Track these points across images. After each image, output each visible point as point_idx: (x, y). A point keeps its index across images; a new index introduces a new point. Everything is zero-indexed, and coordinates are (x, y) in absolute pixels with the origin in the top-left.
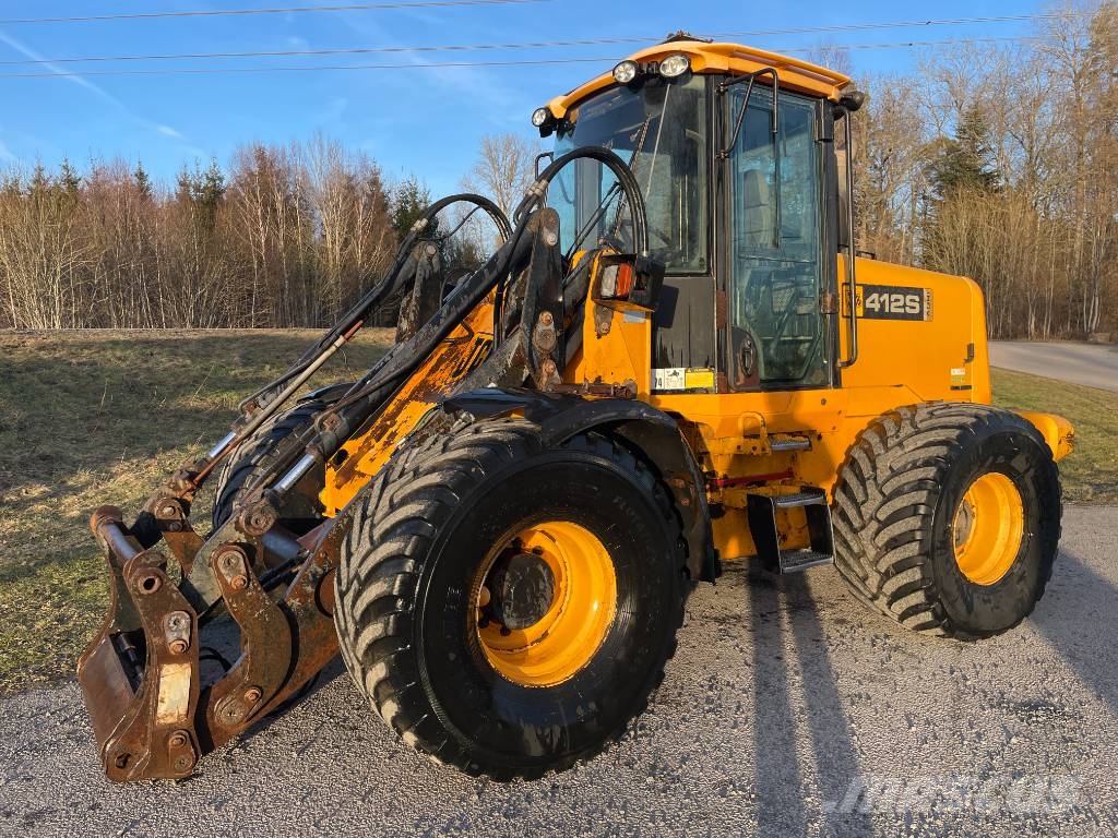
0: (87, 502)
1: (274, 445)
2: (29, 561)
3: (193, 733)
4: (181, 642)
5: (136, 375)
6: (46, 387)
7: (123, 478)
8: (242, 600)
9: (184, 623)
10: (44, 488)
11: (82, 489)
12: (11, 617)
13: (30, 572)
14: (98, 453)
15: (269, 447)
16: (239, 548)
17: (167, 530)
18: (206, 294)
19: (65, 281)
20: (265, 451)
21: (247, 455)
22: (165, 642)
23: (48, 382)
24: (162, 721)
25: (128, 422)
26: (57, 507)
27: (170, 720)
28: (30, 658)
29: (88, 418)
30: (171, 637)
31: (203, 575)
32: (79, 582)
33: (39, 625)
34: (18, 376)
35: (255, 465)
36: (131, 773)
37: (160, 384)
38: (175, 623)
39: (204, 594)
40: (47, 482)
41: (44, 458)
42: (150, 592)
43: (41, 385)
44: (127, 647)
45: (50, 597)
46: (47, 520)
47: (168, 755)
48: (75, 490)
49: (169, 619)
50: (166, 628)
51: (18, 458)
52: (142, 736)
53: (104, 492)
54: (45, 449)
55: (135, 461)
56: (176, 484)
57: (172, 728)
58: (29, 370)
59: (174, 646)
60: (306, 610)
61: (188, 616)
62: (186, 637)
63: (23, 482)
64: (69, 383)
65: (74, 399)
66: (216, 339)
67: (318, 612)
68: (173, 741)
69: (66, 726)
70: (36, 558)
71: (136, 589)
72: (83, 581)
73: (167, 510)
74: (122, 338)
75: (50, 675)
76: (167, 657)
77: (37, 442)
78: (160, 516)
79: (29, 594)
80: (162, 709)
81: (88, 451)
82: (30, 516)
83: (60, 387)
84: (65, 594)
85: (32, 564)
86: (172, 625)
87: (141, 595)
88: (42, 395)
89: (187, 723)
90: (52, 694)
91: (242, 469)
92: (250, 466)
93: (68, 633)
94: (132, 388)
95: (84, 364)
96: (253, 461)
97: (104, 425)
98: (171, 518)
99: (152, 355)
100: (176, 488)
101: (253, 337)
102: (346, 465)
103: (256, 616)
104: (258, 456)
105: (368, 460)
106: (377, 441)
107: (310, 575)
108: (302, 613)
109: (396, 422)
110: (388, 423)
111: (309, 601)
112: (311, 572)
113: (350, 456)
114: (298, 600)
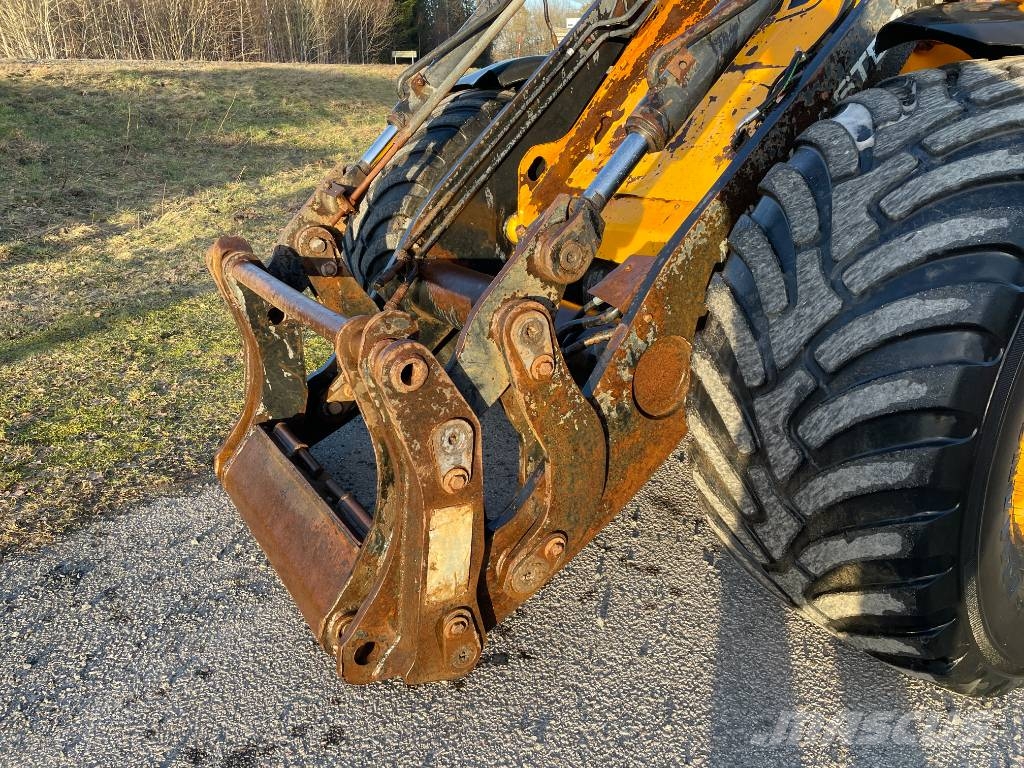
0: (136, 242)
1: (437, 151)
2: (93, 311)
3: (476, 610)
4: (461, 472)
5: (152, 107)
6: (62, 117)
7: (166, 217)
8: (544, 397)
9: (464, 438)
10: (84, 227)
11: (126, 230)
12: (92, 384)
13: (99, 326)
14: (134, 189)
15: (428, 153)
16: (541, 307)
17: (317, 273)
18: (194, 33)
19: (54, 18)
20: (422, 161)
21: (395, 167)
22: (436, 471)
23: (63, 113)
24: (433, 599)
25: (155, 157)
26: (103, 248)
27: (444, 596)
28: (136, 446)
29: (113, 151)
30: (445, 464)
31: (479, 354)
32: (163, 337)
33: (133, 396)
34: (30, 106)
35: (413, 181)
36: (377, 671)
37: (180, 116)
38: (450, 442)
39: (482, 386)
40: (86, 218)
41: (78, 194)
42: (411, 388)
43: (55, 116)
44: (298, 447)
45: (132, 358)
46: (97, 263)
47: (441, 646)
48: (119, 231)
49: (440, 435)
50: (438, 450)
51: (48, 194)
52: (391, 614)
53: (150, 232)
54: (75, 184)
55: (174, 198)
56: (322, 204)
57: (447, 609)
58: (39, 99)
59: (451, 482)
60: (620, 408)
61: (469, 428)
62: (466, 463)
63: (58, 221)
64: (83, 112)
65: (93, 131)
66: (224, 73)
67: (636, 412)
68: (451, 628)
69: (227, 561)
70: (100, 307)
71: (389, 384)
72: (165, 336)
73: (316, 244)
74: (129, 69)
75: (174, 474)
76: (436, 497)
77: (65, 177)
78: (307, 253)
79: (106, 352)
80: (433, 580)
81: (121, 187)
82: (77, 258)
83: (76, 118)
84: (150, 352)
85: (97, 315)
86: (446, 444)
87: (395, 395)
88: (59, 126)
89: (468, 596)
90: (186, 503)
91: (392, 187)
92: (405, 182)
93: (173, 406)
94: (151, 120)
95: (96, 94)
96: (409, 176)
97: (131, 159)
98: (322, 255)
99: (163, 85)
100: (322, 210)
101: (261, 70)
102: (544, 181)
103: (562, 422)
104: (415, 169)
105: (589, 171)
106: (597, 142)
107: (628, 351)
108: (614, 414)
109: (623, 112)
110: (609, 114)
111: (625, 393)
112: (630, 347)
113: (549, 167)
114: (610, 392)
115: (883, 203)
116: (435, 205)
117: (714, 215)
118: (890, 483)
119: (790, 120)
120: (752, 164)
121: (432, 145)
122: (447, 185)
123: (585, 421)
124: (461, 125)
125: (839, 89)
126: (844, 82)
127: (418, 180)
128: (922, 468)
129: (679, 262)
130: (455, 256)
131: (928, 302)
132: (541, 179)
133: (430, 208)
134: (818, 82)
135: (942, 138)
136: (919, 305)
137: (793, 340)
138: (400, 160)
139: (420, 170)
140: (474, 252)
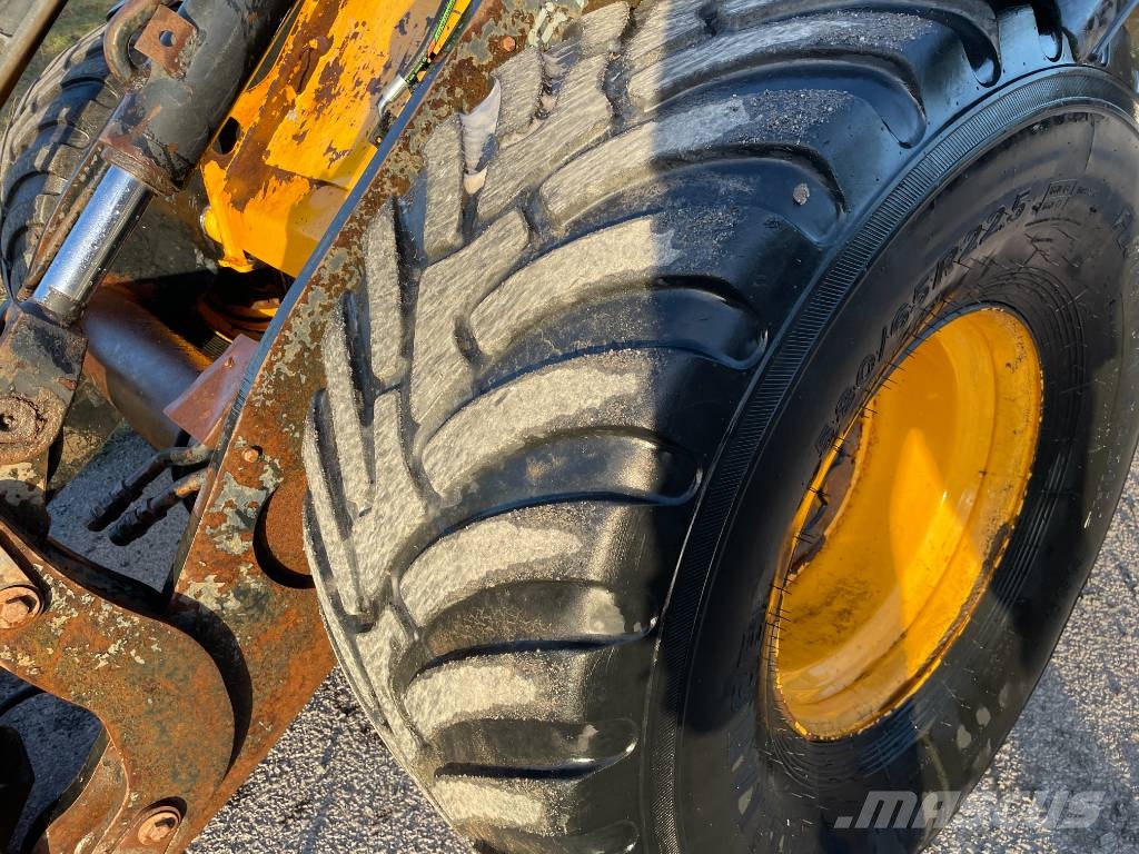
1: (73, 120)
15: (61, 125)
20: (55, 138)
60: (241, 593)
67: (277, 588)
91: (22, 180)
92: (33, 174)
96: (38, 163)
102: (241, 152)
103: (103, 664)
104: (45, 151)
105: (290, 138)
106: (299, 90)
107: (228, 511)
108: (232, 604)
109: (331, 41)
110: (314, 43)
111: (243, 569)
112: (230, 504)
113: (245, 130)
114: (212, 577)
115: (474, 319)
116: (67, 211)
117: (340, 272)
118: (519, 822)
119: (451, 92)
120: (393, 178)
121: (65, 111)
122: (83, 178)
123: (154, 647)
124: (105, 77)
125: (537, 25)
126: (543, 14)
127: (50, 169)
128: (554, 812)
129: (290, 356)
130: (127, 278)
131: (524, 532)
132: (237, 149)
133: (62, 216)
134: (491, 21)
135: (565, 184)
136: (512, 536)
137: (376, 556)
138: (28, 137)
139: (52, 153)
140: (157, 266)
